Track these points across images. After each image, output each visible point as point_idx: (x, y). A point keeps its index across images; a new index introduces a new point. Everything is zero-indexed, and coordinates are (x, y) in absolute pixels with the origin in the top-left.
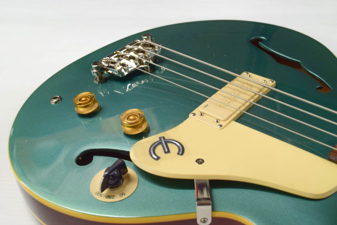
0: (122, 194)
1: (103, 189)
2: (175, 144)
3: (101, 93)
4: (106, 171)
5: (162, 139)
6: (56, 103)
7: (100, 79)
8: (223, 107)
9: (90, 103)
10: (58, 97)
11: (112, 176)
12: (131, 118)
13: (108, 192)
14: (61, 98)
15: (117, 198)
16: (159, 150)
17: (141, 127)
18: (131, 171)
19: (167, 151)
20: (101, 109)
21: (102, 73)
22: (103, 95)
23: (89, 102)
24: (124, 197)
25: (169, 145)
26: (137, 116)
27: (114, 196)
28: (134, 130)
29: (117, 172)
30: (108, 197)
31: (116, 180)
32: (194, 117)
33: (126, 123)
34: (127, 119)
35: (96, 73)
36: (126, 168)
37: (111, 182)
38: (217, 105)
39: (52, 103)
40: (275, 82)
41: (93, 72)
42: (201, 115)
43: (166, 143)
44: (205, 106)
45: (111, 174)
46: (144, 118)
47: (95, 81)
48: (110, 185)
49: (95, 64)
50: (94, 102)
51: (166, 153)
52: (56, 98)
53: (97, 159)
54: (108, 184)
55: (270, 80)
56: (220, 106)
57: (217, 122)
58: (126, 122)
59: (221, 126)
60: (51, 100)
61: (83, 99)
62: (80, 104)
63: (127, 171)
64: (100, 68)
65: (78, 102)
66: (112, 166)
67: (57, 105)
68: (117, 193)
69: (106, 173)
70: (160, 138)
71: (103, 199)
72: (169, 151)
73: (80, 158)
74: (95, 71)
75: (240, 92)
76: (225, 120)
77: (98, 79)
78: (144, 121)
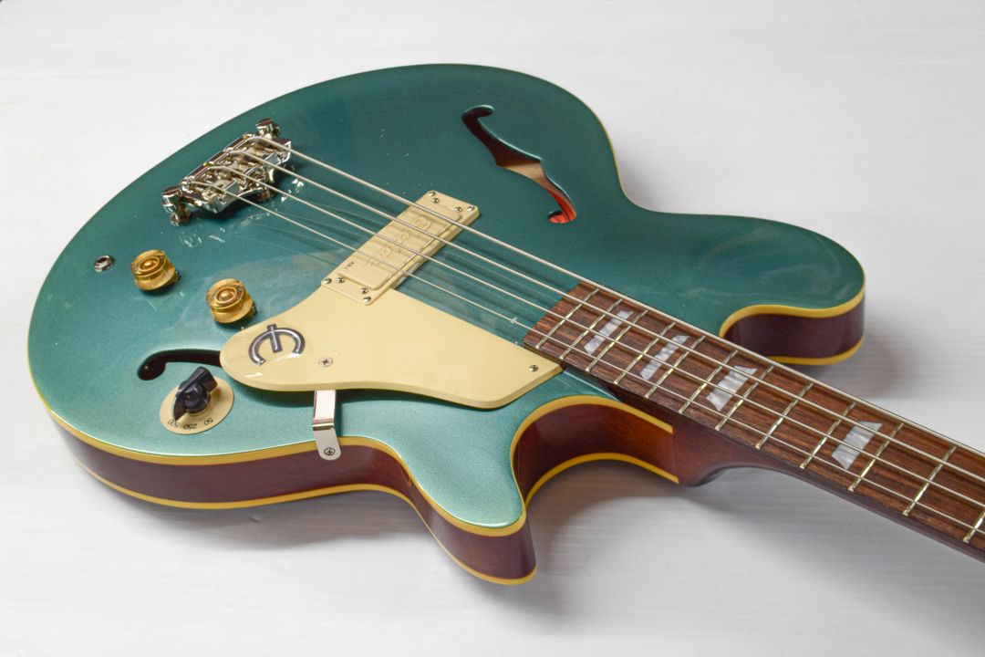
0: (208, 421)
1: (177, 415)
2: (291, 335)
3: (187, 242)
4: (180, 388)
5: (272, 328)
6: (104, 269)
7: (181, 217)
8: (377, 265)
9: (160, 270)
10: (107, 257)
11: (190, 394)
12: (224, 295)
13: (186, 419)
14: (112, 260)
15: (201, 427)
16: (266, 347)
17: (240, 309)
18: (221, 383)
19: (276, 348)
20: (180, 278)
21: (184, 206)
22: (191, 246)
23: (158, 268)
24: (211, 425)
25: (282, 338)
26: (233, 291)
27: (196, 425)
28: (231, 314)
29: (197, 387)
30: (187, 426)
31: (197, 400)
32: (328, 286)
33: (216, 305)
34: (218, 298)
35: (172, 208)
36: (214, 380)
37: (189, 404)
38: (368, 262)
39: (97, 270)
40: (476, 208)
41: (167, 208)
42: (341, 281)
43: (277, 335)
44: (349, 266)
45: (187, 391)
46: (245, 292)
47: (172, 222)
48: (189, 408)
49: (167, 192)
50: (167, 266)
51: (275, 351)
52: (102, 260)
53: (171, 367)
54: (186, 408)
55: (469, 205)
56: (372, 264)
57: (364, 292)
58: (215, 303)
59: (369, 298)
60: (95, 264)
61: (148, 264)
62: (144, 274)
63: (215, 384)
64: (177, 199)
65: (139, 271)
66: (190, 379)
67: (106, 272)
68: (201, 420)
69: (181, 391)
70: (269, 327)
71: (180, 431)
72: (280, 349)
73: (146, 367)
74: (170, 205)
75: (411, 234)
76: (376, 289)
77: (177, 218)
78: (245, 298)
